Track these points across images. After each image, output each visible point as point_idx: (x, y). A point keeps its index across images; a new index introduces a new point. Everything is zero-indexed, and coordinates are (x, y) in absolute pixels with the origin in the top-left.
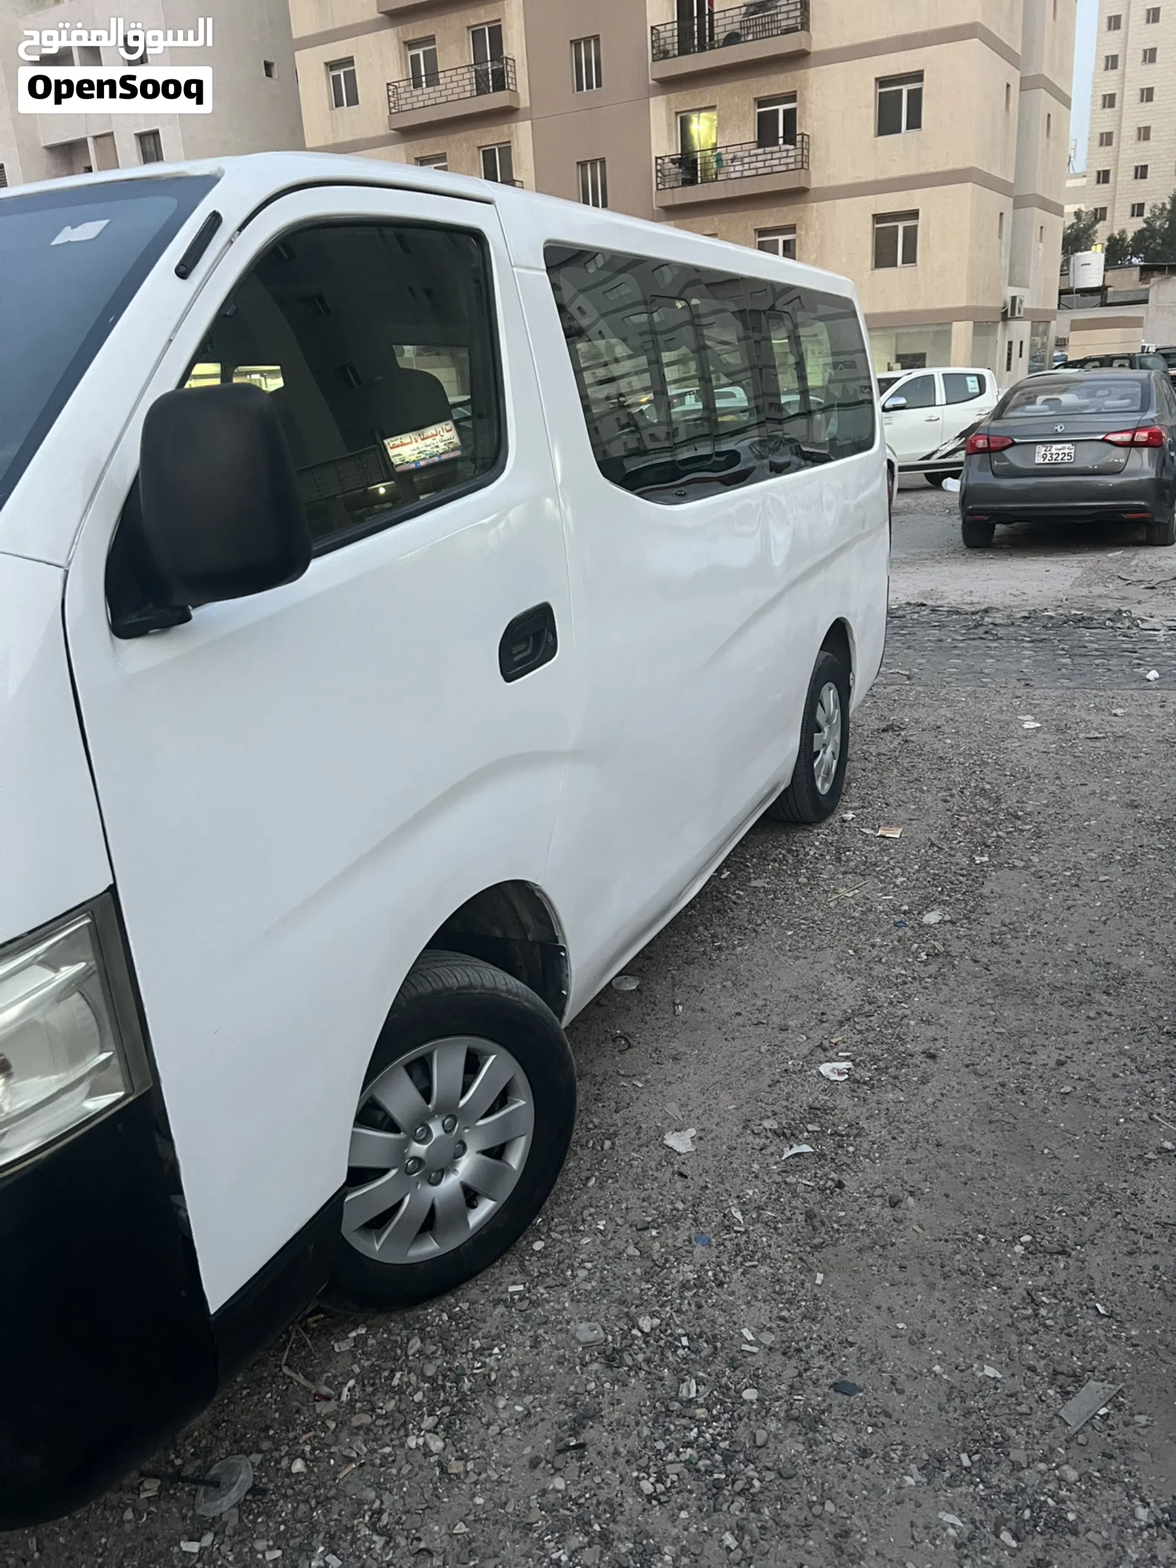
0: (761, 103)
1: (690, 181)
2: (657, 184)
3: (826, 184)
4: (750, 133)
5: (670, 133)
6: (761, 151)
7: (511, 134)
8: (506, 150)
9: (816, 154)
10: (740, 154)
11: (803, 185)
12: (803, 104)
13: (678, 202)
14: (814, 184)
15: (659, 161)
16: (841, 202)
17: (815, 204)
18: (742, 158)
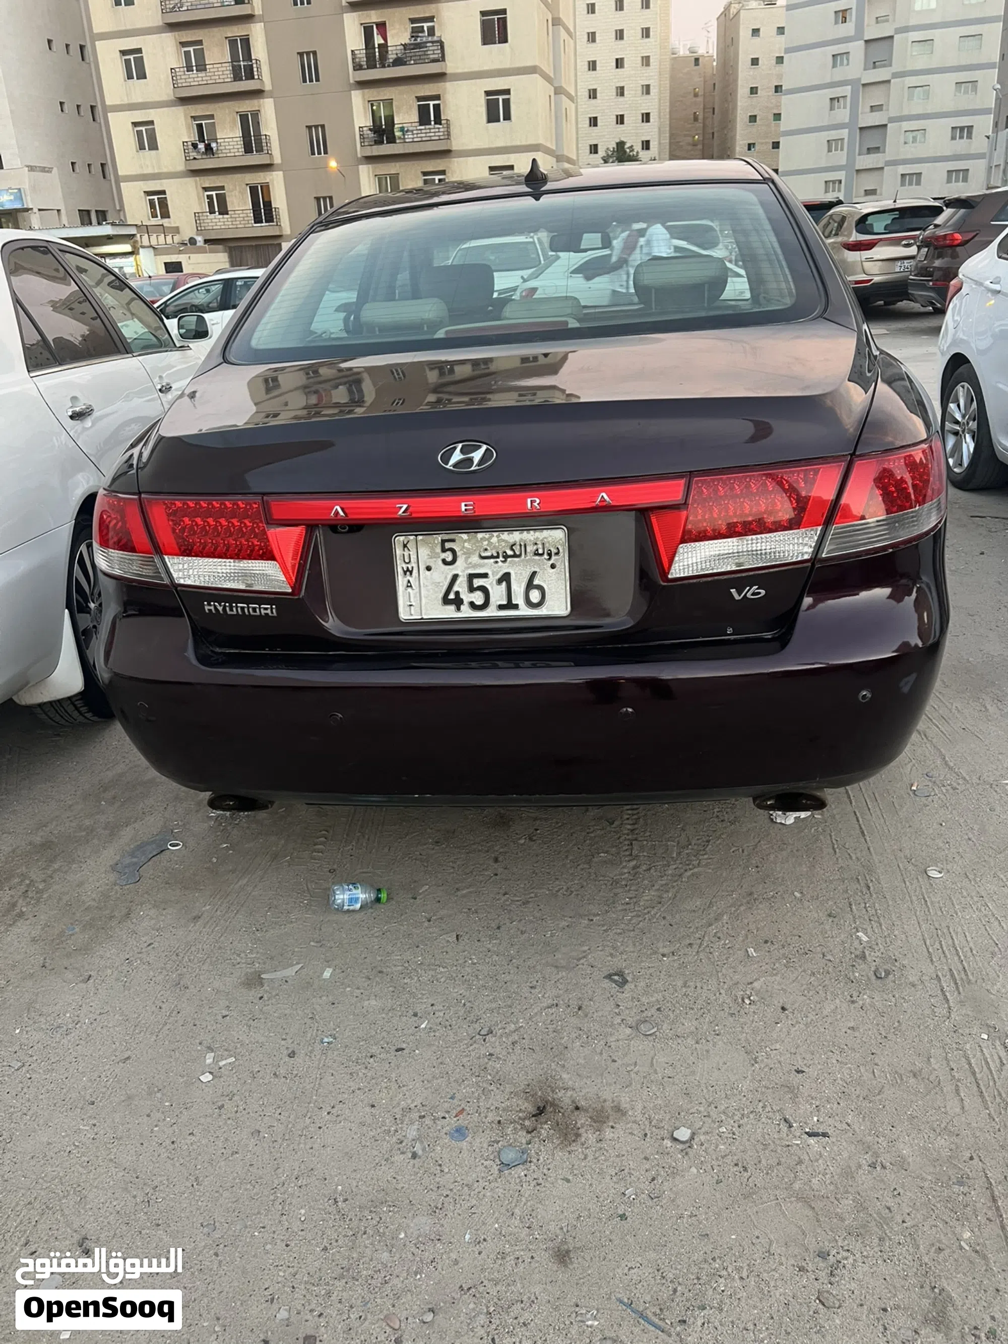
0: (419, 99)
1: (379, 142)
2: (361, 143)
3: (461, 148)
4: (415, 117)
5: (365, 113)
6: (423, 127)
7: (259, 106)
8: (256, 114)
9: (454, 131)
10: (411, 129)
11: (449, 148)
12: (444, 102)
13: (374, 154)
14: (454, 147)
15: (361, 129)
16: (471, 159)
17: (455, 160)
18: (412, 131)
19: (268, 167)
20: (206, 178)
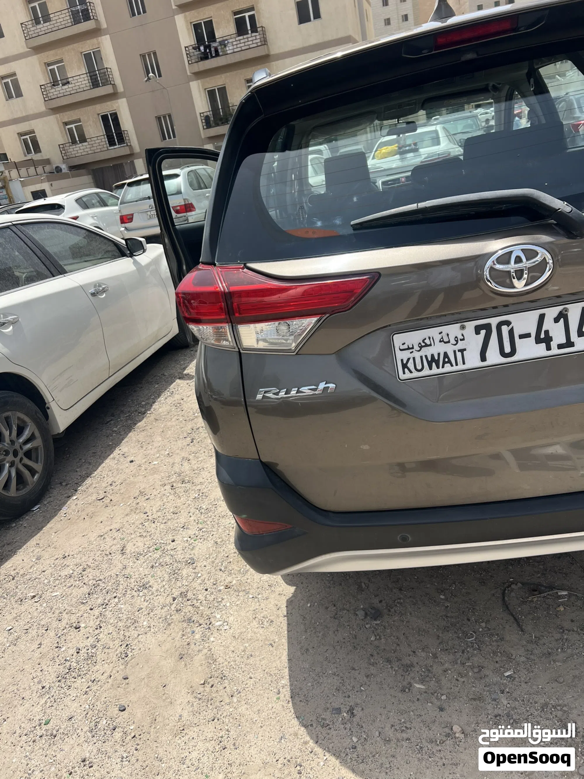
0: (235, 13)
1: (204, 58)
2: (188, 61)
3: (278, 52)
4: (233, 30)
5: (189, 34)
6: (240, 38)
7: (99, 44)
8: (98, 53)
9: (270, 37)
10: (231, 41)
11: (267, 53)
12: (258, 12)
13: (201, 69)
14: (272, 52)
15: (187, 49)
17: (273, 63)
19: (114, 96)
20: (64, 114)
